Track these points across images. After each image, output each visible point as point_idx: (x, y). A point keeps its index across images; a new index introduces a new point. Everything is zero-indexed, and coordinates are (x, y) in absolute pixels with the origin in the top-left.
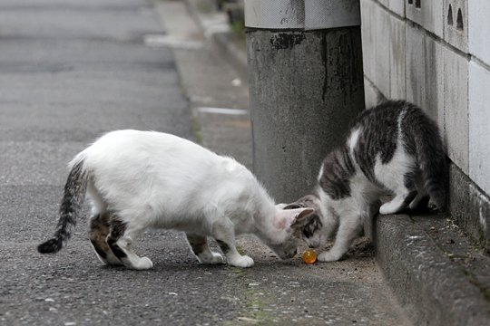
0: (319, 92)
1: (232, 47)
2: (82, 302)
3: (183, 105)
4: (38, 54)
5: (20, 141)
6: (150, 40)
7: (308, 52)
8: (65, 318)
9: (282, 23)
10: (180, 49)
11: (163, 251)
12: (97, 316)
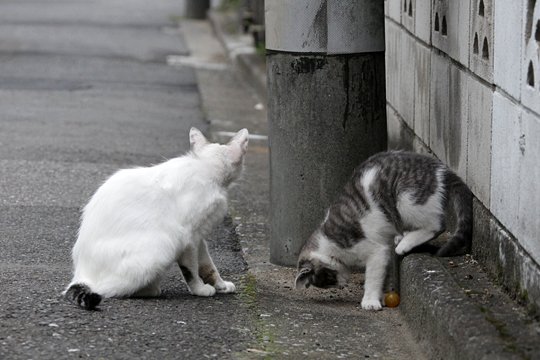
0: (340, 118)
1: (256, 70)
2: (87, 328)
3: (203, 127)
4: (56, 71)
5: (32, 160)
6: (172, 60)
7: (330, 77)
8: (68, 344)
9: (303, 46)
10: (203, 70)
11: (174, 278)
12: (101, 343)
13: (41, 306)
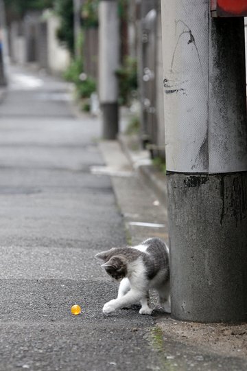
0: (218, 218)
1: (153, 177)
2: (49, 368)
3: (118, 219)
4: (16, 179)
5: (4, 246)
6: (95, 170)
7: (211, 190)
9: (192, 168)
10: (116, 177)
11: (105, 330)
13: (17, 352)
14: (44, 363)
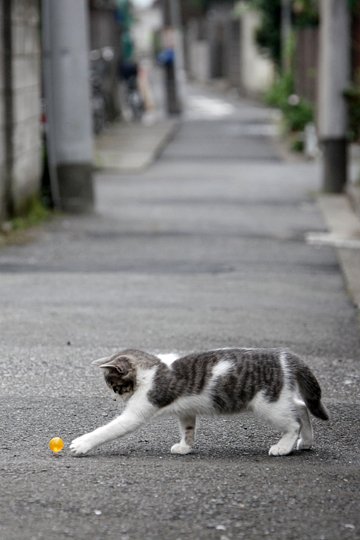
2: (255, 531)
3: (350, 312)
4: (196, 252)
6: (312, 238)
10: (344, 248)
11: (336, 476)
13: (207, 506)
14: (247, 524)
